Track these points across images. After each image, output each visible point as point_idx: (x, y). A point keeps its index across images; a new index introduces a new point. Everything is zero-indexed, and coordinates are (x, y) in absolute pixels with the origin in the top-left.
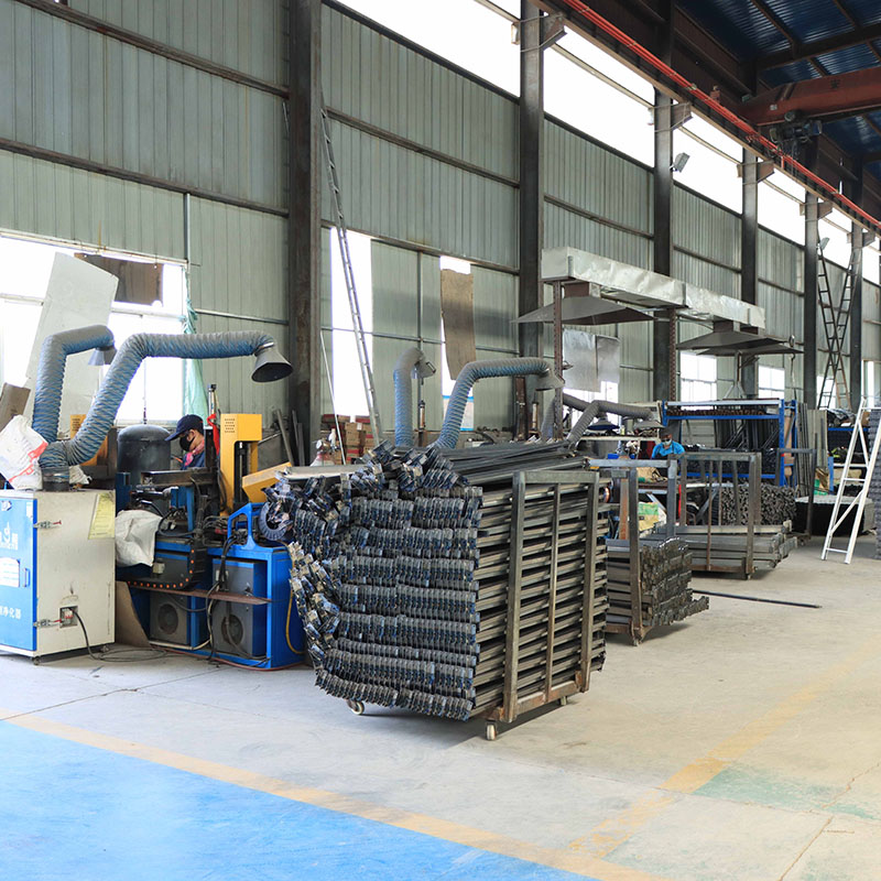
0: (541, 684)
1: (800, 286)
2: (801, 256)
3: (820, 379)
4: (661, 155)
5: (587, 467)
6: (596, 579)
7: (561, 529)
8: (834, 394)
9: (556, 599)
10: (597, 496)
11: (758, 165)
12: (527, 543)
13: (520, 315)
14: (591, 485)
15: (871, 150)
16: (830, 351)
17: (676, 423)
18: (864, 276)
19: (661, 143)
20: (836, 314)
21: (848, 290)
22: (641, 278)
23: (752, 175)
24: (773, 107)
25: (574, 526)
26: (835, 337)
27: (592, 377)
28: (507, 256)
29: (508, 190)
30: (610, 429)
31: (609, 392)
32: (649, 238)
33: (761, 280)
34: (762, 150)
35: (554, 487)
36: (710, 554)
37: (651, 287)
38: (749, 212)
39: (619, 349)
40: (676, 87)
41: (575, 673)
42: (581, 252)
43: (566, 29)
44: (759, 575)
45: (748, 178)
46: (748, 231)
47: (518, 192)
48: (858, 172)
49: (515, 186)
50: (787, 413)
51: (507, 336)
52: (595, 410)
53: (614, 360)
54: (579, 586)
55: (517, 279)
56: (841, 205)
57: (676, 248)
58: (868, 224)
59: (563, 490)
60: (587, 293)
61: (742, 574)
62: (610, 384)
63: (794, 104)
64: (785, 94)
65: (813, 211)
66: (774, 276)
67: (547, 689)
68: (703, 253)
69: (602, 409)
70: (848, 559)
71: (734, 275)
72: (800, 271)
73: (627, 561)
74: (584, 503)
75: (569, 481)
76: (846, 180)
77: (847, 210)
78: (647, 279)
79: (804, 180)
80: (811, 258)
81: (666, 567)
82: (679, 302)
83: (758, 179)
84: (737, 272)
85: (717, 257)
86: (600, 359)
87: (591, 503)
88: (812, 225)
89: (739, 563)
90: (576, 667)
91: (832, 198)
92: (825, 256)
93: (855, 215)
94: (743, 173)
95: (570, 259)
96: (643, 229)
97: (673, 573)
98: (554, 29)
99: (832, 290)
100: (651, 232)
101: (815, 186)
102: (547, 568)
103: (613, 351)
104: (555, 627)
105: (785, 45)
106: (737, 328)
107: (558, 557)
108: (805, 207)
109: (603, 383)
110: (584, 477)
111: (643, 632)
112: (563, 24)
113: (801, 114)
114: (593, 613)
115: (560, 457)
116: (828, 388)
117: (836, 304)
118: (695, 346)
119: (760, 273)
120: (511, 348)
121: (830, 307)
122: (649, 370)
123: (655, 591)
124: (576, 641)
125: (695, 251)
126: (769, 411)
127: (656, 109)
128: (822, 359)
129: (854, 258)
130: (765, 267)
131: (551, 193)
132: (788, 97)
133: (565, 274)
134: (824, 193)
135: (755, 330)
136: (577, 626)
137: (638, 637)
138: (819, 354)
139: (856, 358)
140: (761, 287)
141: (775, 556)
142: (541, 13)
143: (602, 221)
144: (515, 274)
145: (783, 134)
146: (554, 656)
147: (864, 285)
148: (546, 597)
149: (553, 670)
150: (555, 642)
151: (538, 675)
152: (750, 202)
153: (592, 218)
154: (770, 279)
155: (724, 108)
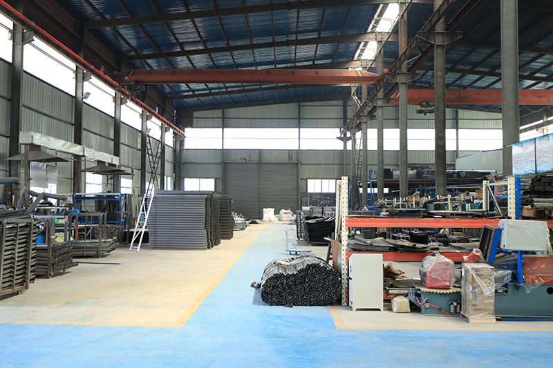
0: (11, 286)
1: (139, 146)
2: (140, 134)
3: (147, 184)
4: (78, 91)
5: (30, 217)
6: (32, 253)
7: (19, 237)
8: (153, 189)
9: (17, 259)
10: (33, 227)
11: (121, 98)
12: (6, 241)
13: (10, 156)
14: (30, 223)
15: (169, 95)
16: (152, 172)
17: (80, 202)
18: (166, 143)
19: (78, 87)
20: (154, 158)
21: (160, 149)
22: (65, 144)
23: (119, 102)
24: (126, 78)
25: (24, 236)
26: (154, 167)
27: (44, 182)
28: (4, 129)
29: (5, 101)
30: (51, 204)
31: (52, 189)
32: (72, 125)
33: (122, 143)
34: (123, 93)
35: (17, 224)
36: (85, 250)
37: (69, 148)
38: (117, 117)
39: (57, 170)
40: (85, 66)
41: (24, 284)
42: (38, 134)
43: (35, 38)
44: (103, 256)
45: (117, 103)
46: (117, 124)
47: (10, 102)
48: (164, 103)
49: (8, 100)
50: (123, 198)
51: (3, 163)
52: (42, 197)
53: (55, 175)
54: (26, 255)
55: (8, 139)
56: (156, 116)
57: (84, 129)
58: (167, 124)
59: (20, 225)
60: (40, 150)
61: (97, 256)
62: (52, 184)
63: (134, 78)
64: (131, 73)
65: (145, 117)
66: (128, 142)
67: (13, 288)
68: (97, 132)
69: (45, 196)
70: (138, 250)
71: (111, 141)
72: (139, 140)
73: (47, 250)
74: (28, 229)
75: (22, 222)
76: (159, 106)
77: (159, 118)
78: (67, 145)
79: (141, 106)
80: (144, 136)
81: (62, 251)
82: (81, 154)
83: (121, 104)
84: (112, 140)
85: (103, 133)
86: (48, 174)
87: (30, 229)
88: (144, 123)
89: (96, 253)
90: (24, 281)
91: (152, 113)
92: (150, 135)
93: (162, 120)
94: (115, 101)
95: (32, 136)
96: (70, 121)
97: (65, 254)
98: (29, 38)
99: (152, 148)
100: (73, 122)
101: (145, 108)
102: (14, 249)
103: (54, 171)
104: (16, 268)
105: (133, 53)
106: (107, 165)
107: (18, 246)
108: (142, 115)
109: (49, 185)
110: (29, 220)
111: (52, 274)
112: (33, 36)
113: (137, 82)
114: (30, 264)
115: (20, 215)
116: (150, 187)
117: (154, 154)
118: (90, 170)
119: (122, 140)
120: (5, 169)
121: (152, 155)
122: (71, 179)
123: (57, 260)
124: (24, 273)
125: (93, 131)
126: (116, 197)
127: (76, 72)
128: (148, 175)
129: (162, 137)
130: (124, 138)
131: (26, 104)
132: (132, 75)
133: (31, 142)
134: (149, 111)
135: (115, 165)
136: (25, 268)
137: (51, 275)
138: (147, 173)
139: (162, 175)
140: (122, 147)
141: (109, 249)
142: (23, 30)
143: (50, 117)
144: (7, 137)
145: (130, 88)
146: (16, 278)
147: (166, 147)
148: (13, 258)
149: (15, 282)
150: (16, 273)
151: (10, 283)
152: (118, 113)
153: (45, 115)
154: (126, 143)
155: (106, 76)
